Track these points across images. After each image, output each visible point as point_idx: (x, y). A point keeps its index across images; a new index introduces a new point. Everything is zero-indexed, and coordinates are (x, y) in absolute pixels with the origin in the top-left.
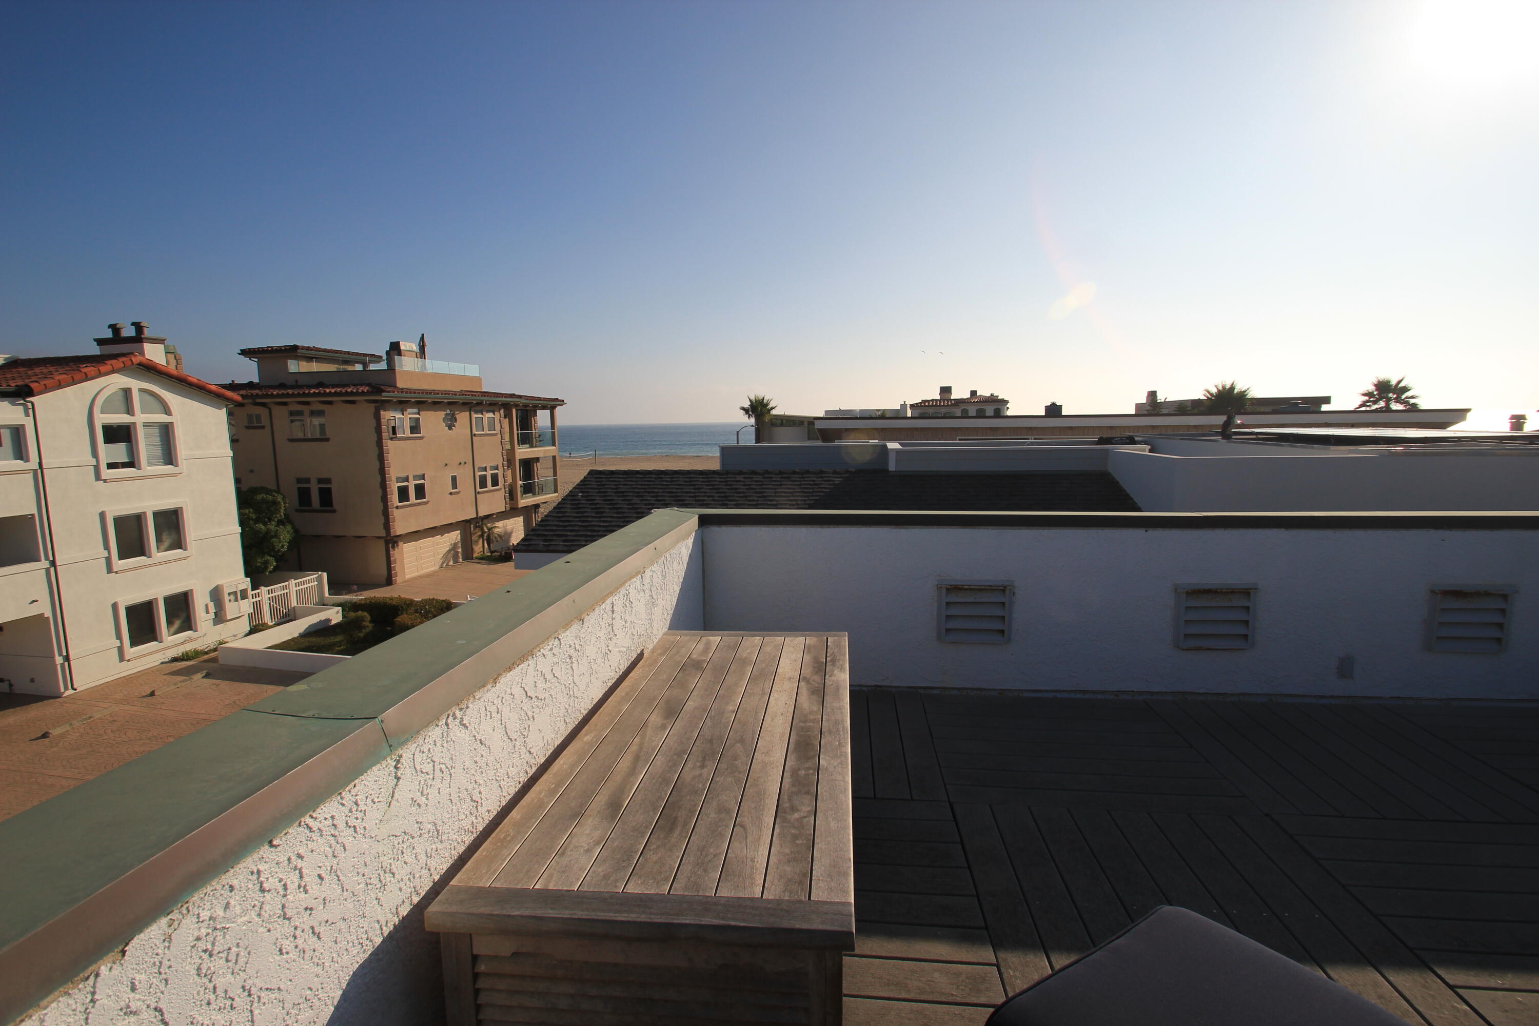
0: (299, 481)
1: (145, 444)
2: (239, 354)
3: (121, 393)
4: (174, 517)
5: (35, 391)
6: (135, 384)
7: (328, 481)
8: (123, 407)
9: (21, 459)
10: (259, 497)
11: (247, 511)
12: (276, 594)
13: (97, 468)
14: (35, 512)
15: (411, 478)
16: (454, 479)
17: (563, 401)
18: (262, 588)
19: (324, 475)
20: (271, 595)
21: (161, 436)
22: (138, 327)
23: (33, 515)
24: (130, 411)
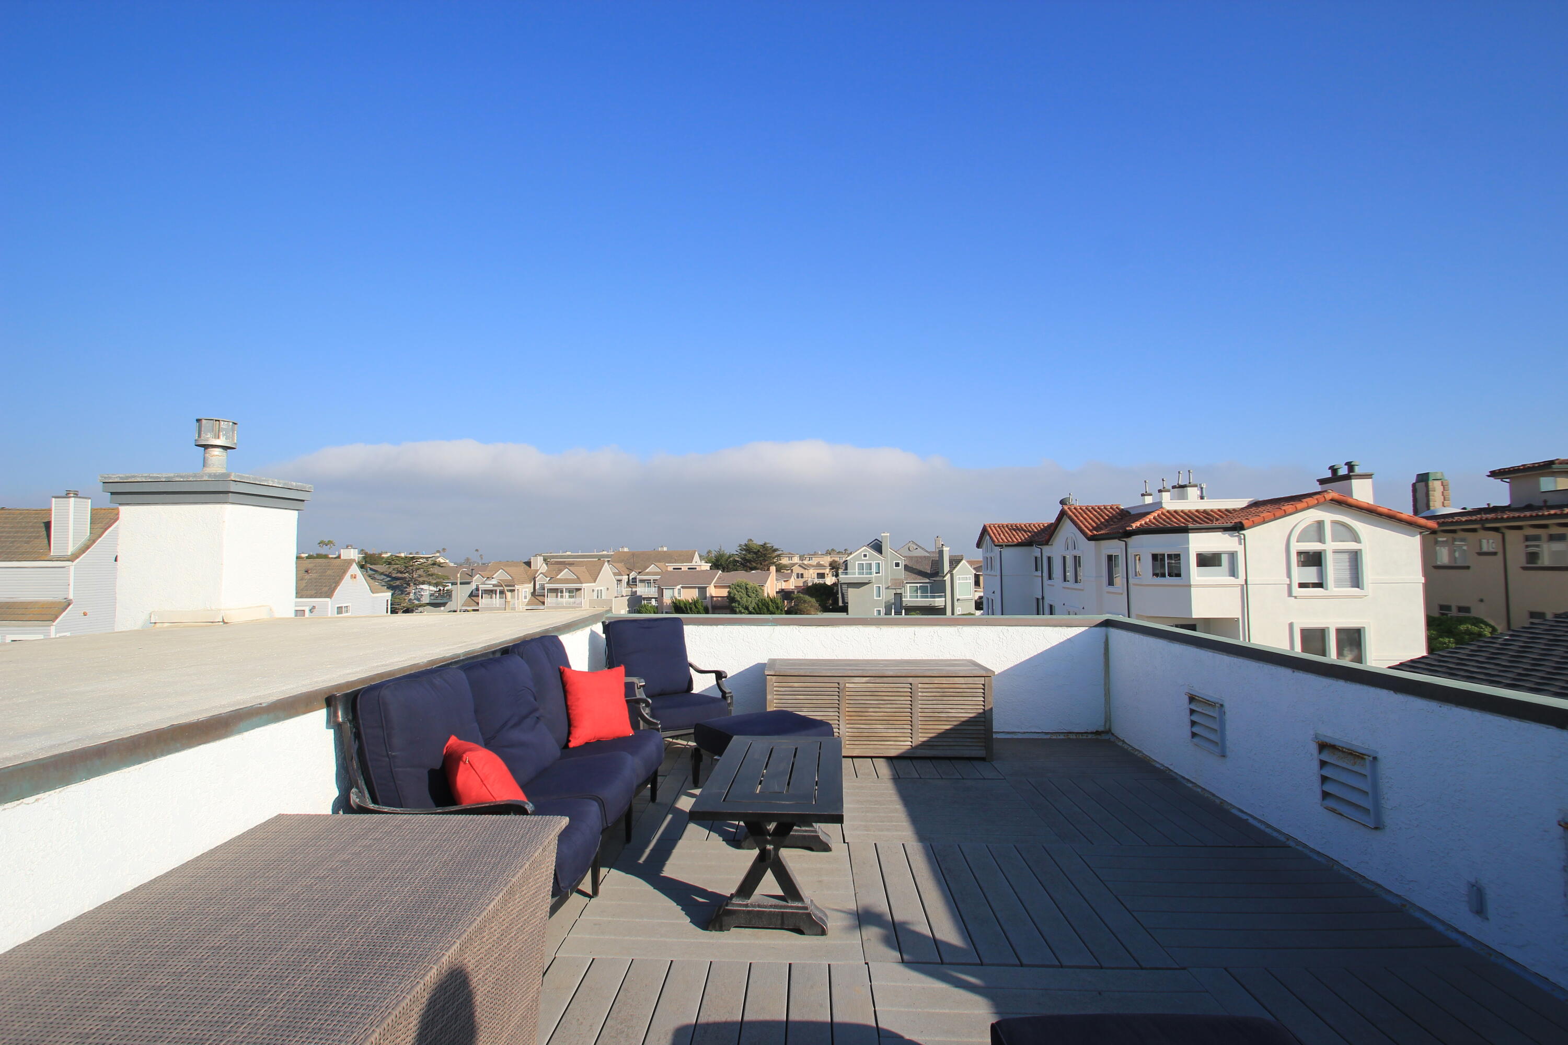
0: (1533, 615)
1: (1334, 568)
2: (1488, 476)
3: (1316, 525)
4: (1356, 635)
5: (1246, 526)
6: (1328, 517)
8: (1316, 538)
9: (1234, 576)
10: (1463, 627)
11: (1446, 640)
13: (1290, 587)
14: (1240, 617)
21: (1349, 562)
22: (1350, 466)
23: (1238, 619)
24: (1321, 539)
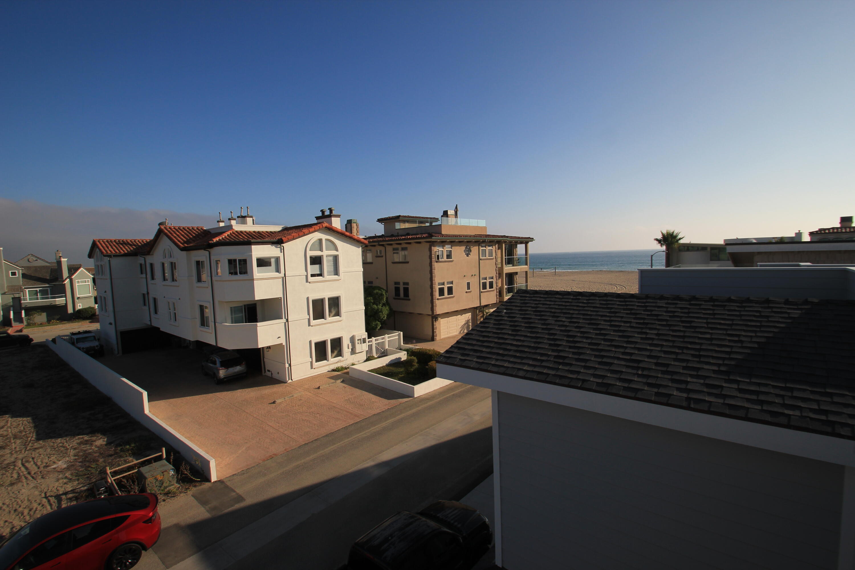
0: (396, 283)
1: (327, 264)
2: (377, 221)
3: (318, 241)
4: (337, 301)
5: (284, 241)
6: (324, 237)
7: (407, 284)
8: (318, 248)
9: (278, 272)
10: (375, 291)
11: (370, 298)
12: (379, 341)
13: (307, 276)
14: (282, 296)
15: (446, 283)
16: (468, 284)
17: (533, 239)
18: (373, 338)
19: (406, 281)
20: (377, 342)
21: (333, 261)
22: (330, 210)
23: (281, 298)
24: (321, 250)
